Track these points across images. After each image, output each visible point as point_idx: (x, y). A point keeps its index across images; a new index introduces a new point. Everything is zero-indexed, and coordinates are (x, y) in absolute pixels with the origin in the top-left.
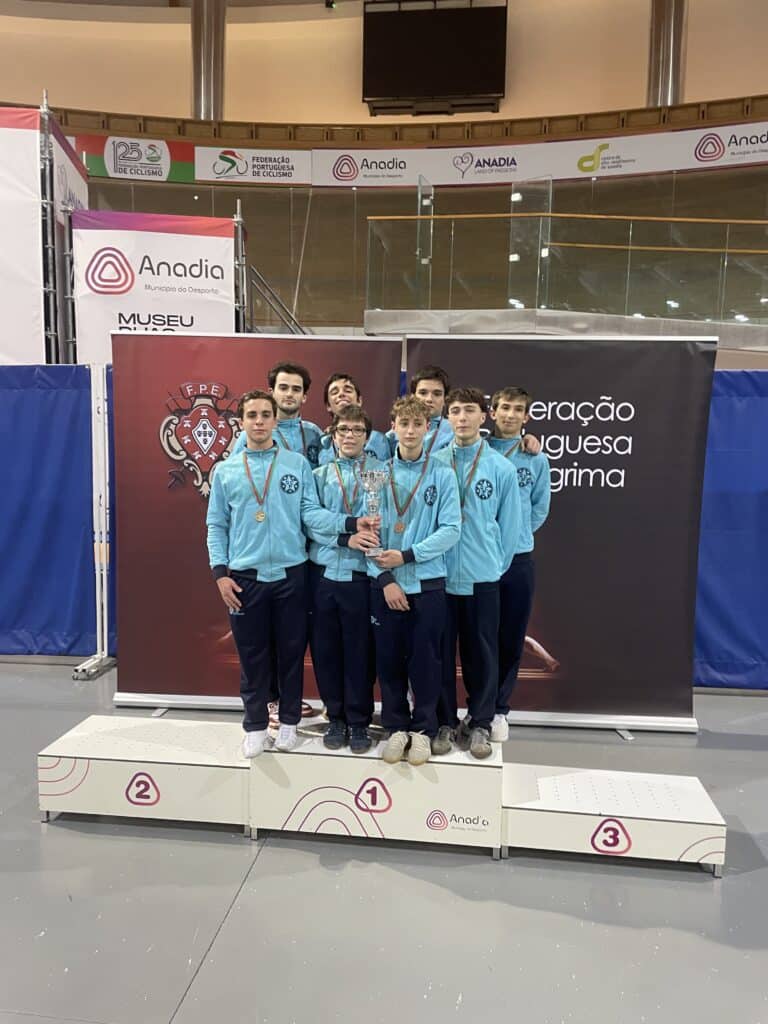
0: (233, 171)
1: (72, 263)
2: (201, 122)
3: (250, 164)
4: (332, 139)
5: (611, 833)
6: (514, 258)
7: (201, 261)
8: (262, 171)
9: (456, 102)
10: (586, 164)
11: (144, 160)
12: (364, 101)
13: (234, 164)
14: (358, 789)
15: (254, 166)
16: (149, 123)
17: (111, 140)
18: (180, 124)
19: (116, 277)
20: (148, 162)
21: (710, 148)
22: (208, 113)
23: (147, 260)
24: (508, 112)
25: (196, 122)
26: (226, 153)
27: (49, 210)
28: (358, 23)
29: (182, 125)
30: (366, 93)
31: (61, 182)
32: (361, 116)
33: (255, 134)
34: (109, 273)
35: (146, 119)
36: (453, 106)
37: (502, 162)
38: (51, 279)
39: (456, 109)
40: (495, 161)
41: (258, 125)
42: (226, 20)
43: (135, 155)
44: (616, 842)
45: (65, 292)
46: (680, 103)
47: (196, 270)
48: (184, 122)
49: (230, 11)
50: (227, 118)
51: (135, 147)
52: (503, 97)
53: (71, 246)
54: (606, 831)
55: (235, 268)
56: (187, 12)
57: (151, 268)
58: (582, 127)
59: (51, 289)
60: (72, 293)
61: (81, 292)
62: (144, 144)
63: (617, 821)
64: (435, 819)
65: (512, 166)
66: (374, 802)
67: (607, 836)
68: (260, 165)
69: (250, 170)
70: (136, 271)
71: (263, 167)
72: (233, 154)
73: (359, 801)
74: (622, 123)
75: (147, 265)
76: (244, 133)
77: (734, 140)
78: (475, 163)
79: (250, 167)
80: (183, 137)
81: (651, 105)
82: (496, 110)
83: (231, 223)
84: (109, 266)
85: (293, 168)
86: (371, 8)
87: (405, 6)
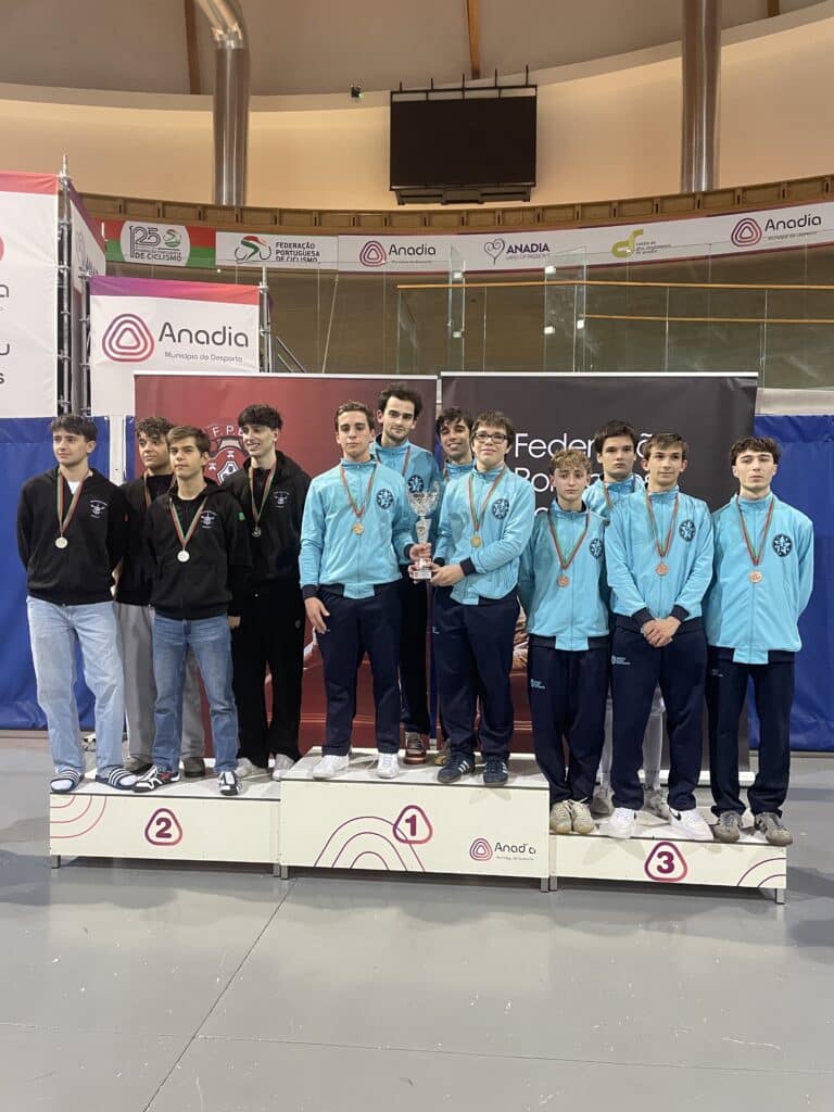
0: (256, 257)
1: (88, 330)
2: (225, 208)
3: (274, 249)
4: (359, 225)
5: (665, 858)
6: (549, 330)
7: (224, 328)
8: (285, 257)
9: (485, 191)
10: (620, 249)
11: (162, 245)
12: (391, 189)
13: (256, 249)
14: (396, 819)
15: (278, 252)
16: (167, 208)
17: (128, 224)
18: (199, 209)
19: (135, 344)
20: (166, 247)
21: (747, 233)
22: (230, 199)
23: (167, 327)
24: (538, 199)
25: (218, 207)
26: (248, 238)
27: (66, 274)
28: (384, 113)
29: (202, 211)
30: (393, 182)
31: (79, 249)
32: (389, 203)
33: (279, 220)
34: (128, 340)
35: (165, 204)
36: (483, 195)
37: (535, 248)
38: (66, 346)
39: (485, 197)
40: (527, 246)
41: (282, 211)
42: (249, 108)
43: (153, 239)
44: (671, 868)
45: (80, 360)
46: (715, 188)
47: (219, 338)
48: (205, 207)
49: (252, 99)
50: (249, 204)
51: (152, 232)
52: (535, 186)
53: (88, 313)
54: (660, 855)
55: (260, 336)
56: (209, 99)
57: (172, 335)
58: (615, 213)
59: (66, 356)
60: (87, 361)
61: (97, 359)
62: (162, 229)
63: (673, 846)
64: (479, 848)
65: (546, 252)
66: (413, 832)
67: (661, 862)
68: (284, 251)
69: (274, 256)
70: (156, 338)
71: (287, 253)
72: (256, 239)
73: (398, 832)
74: (656, 209)
75: (167, 331)
76: (268, 218)
77: (771, 224)
78: (506, 249)
79: (274, 252)
80: (203, 223)
81: (685, 191)
82: (527, 199)
83: (257, 290)
84: (128, 333)
85: (318, 254)
86: (398, 98)
87: (433, 97)
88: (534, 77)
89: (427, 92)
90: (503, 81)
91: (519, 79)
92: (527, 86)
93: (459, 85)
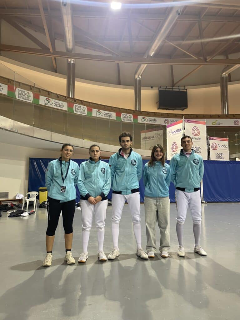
0: (145, 121)
2: (137, 111)
10: (213, 124)
13: (145, 120)
17: (122, 113)
20: (129, 118)
21: (236, 122)
28: (158, 91)
42: (141, 89)
46: (229, 114)
48: (134, 110)
53: (209, 142)
56: (133, 87)
61: (211, 150)
62: (128, 115)
68: (150, 120)
72: (145, 118)
74: (219, 117)
81: (223, 114)
86: (160, 89)
87: (167, 89)
88: (186, 87)
89: (166, 88)
90: (180, 88)
91: (183, 88)
92: (185, 89)
93: (172, 88)
